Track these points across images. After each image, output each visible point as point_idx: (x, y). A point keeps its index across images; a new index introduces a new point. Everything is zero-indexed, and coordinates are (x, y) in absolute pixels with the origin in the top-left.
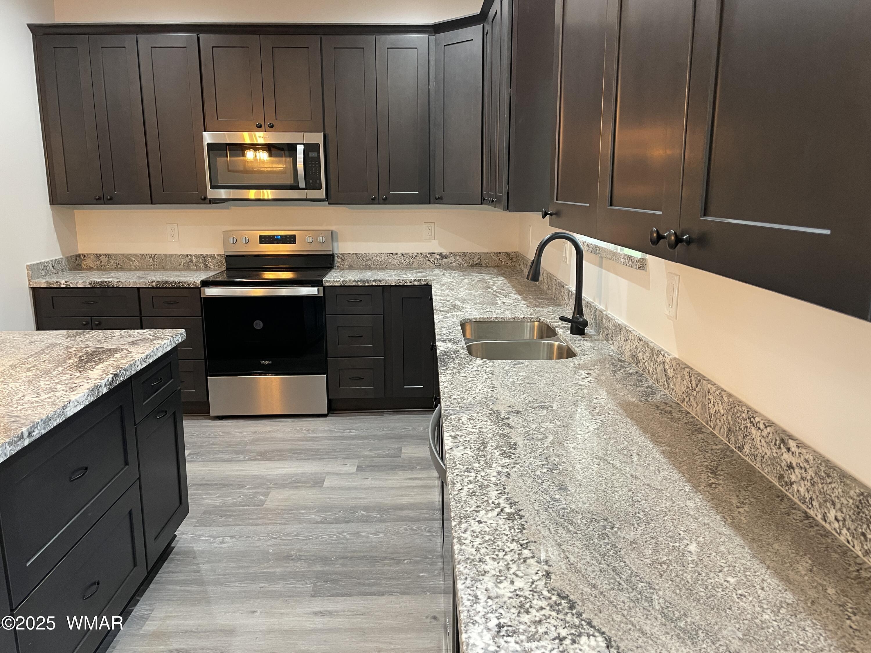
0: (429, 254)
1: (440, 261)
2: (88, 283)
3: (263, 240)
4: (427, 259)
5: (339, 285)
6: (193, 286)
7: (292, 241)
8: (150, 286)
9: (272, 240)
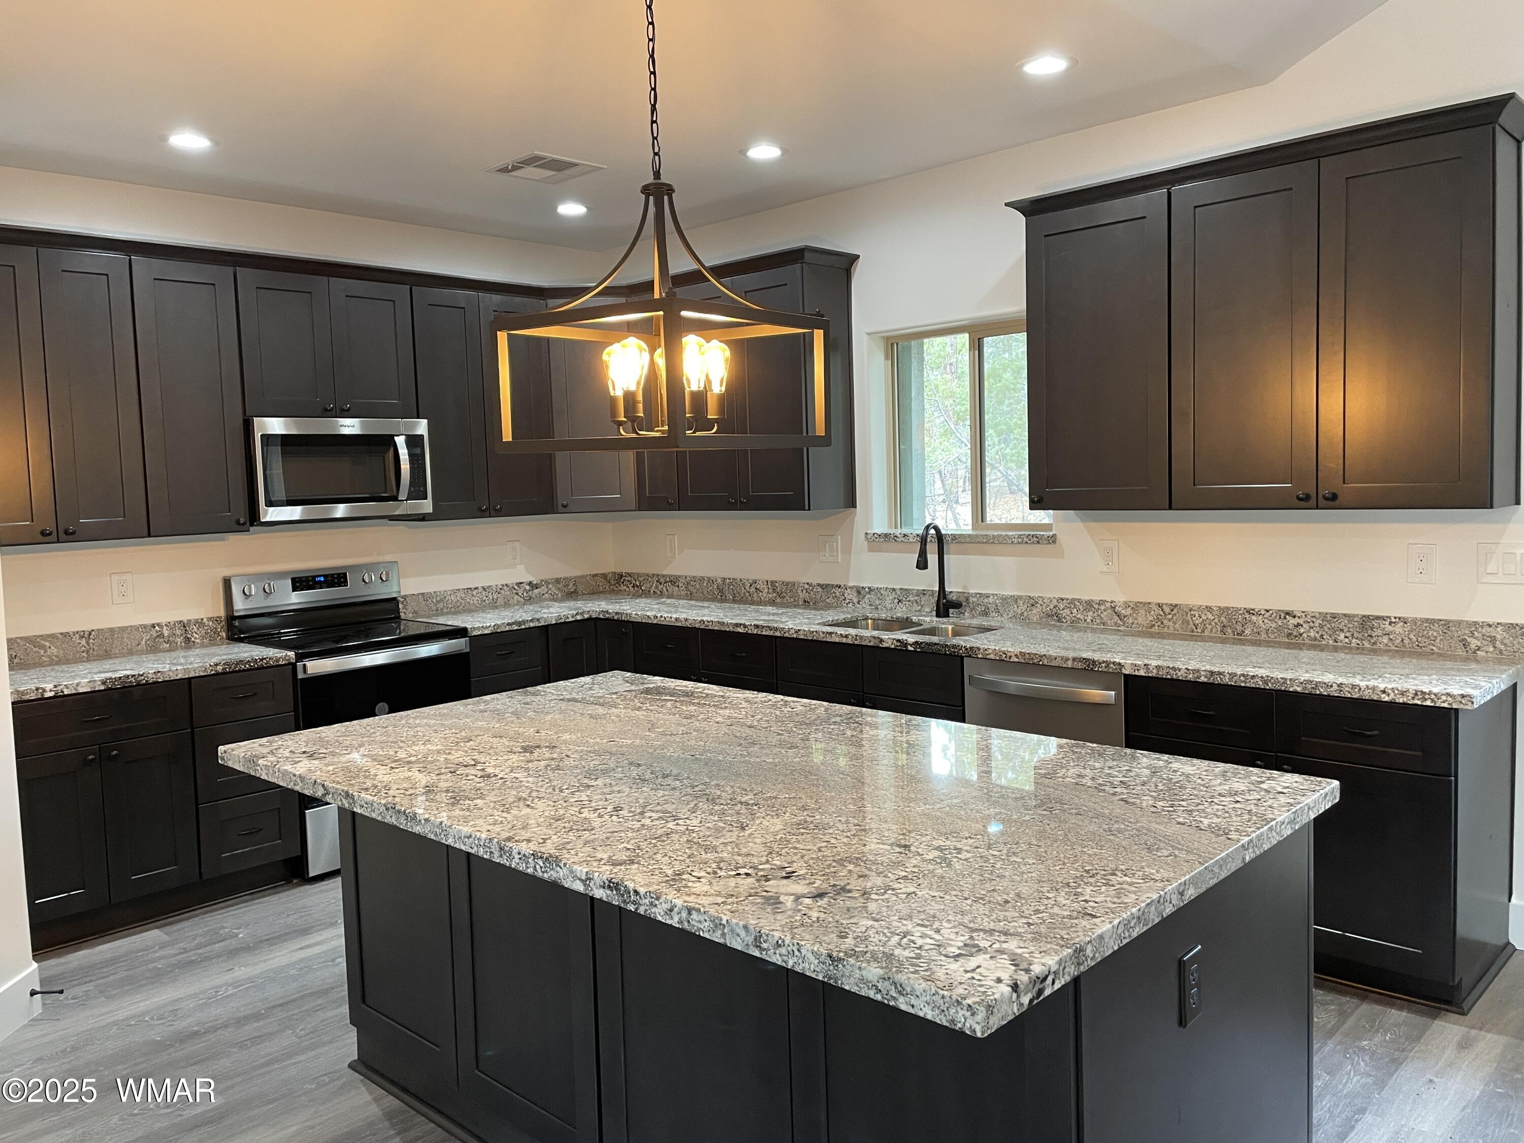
0: (517, 584)
1: (530, 593)
2: (99, 683)
3: (298, 584)
4: (515, 591)
5: (489, 632)
6: (284, 663)
7: (343, 582)
8: (213, 673)
9: (311, 583)
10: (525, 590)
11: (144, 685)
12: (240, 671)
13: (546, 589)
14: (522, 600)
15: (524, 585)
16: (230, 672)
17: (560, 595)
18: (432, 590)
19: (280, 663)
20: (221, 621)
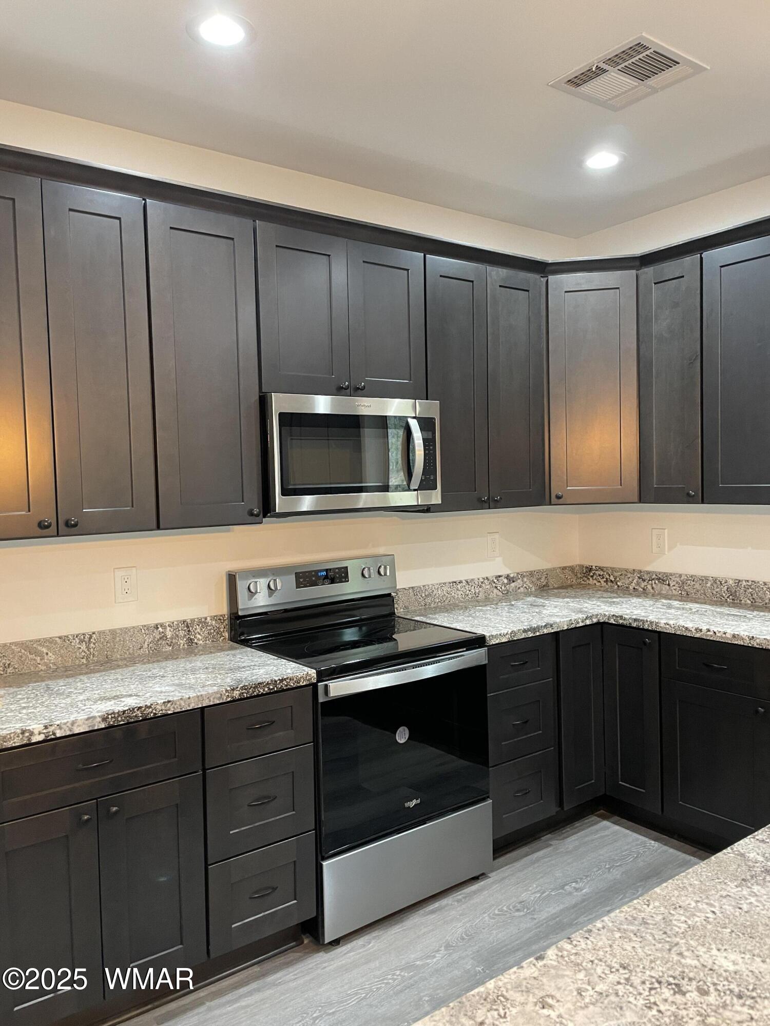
0: (496, 577)
1: (508, 587)
2: (99, 719)
3: (301, 580)
4: (494, 585)
5: (507, 640)
6: (304, 684)
7: (343, 577)
8: (229, 699)
9: (314, 578)
10: (503, 583)
11: (152, 718)
12: (258, 696)
13: (522, 583)
14: (500, 594)
15: (503, 578)
16: (247, 698)
17: (533, 589)
18: (421, 584)
19: (301, 684)
20: (224, 620)
